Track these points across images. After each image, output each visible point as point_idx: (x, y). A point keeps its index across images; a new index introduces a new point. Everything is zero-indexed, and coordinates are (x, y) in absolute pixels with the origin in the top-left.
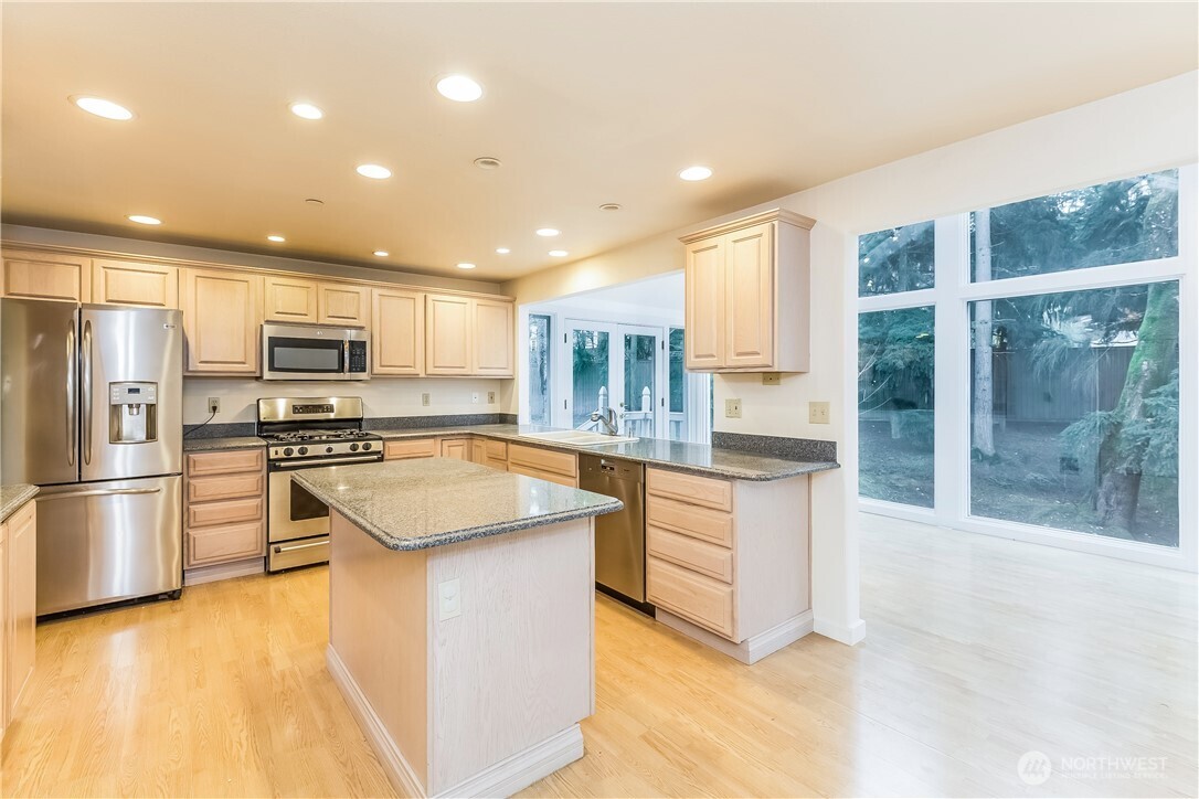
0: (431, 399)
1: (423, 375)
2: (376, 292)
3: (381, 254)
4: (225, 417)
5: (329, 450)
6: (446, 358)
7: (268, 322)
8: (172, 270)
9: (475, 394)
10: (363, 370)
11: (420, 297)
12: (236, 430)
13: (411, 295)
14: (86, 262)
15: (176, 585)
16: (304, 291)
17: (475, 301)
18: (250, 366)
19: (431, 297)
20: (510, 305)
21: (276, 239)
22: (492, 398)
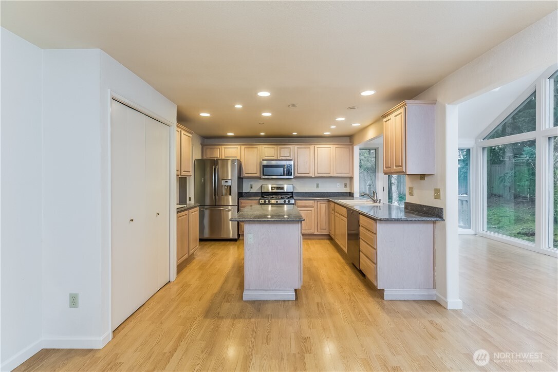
0: (320, 186)
1: (313, 176)
2: (296, 147)
3: (295, 134)
4: (254, 190)
5: (277, 202)
6: (323, 169)
7: (263, 160)
8: (238, 147)
9: (338, 184)
10: (291, 175)
11: (312, 147)
12: (255, 194)
13: (309, 146)
14: (220, 147)
15: (236, 237)
16: (273, 149)
17: (335, 146)
18: (258, 174)
19: (316, 146)
20: (351, 146)
21: (262, 134)
22: (346, 186)
